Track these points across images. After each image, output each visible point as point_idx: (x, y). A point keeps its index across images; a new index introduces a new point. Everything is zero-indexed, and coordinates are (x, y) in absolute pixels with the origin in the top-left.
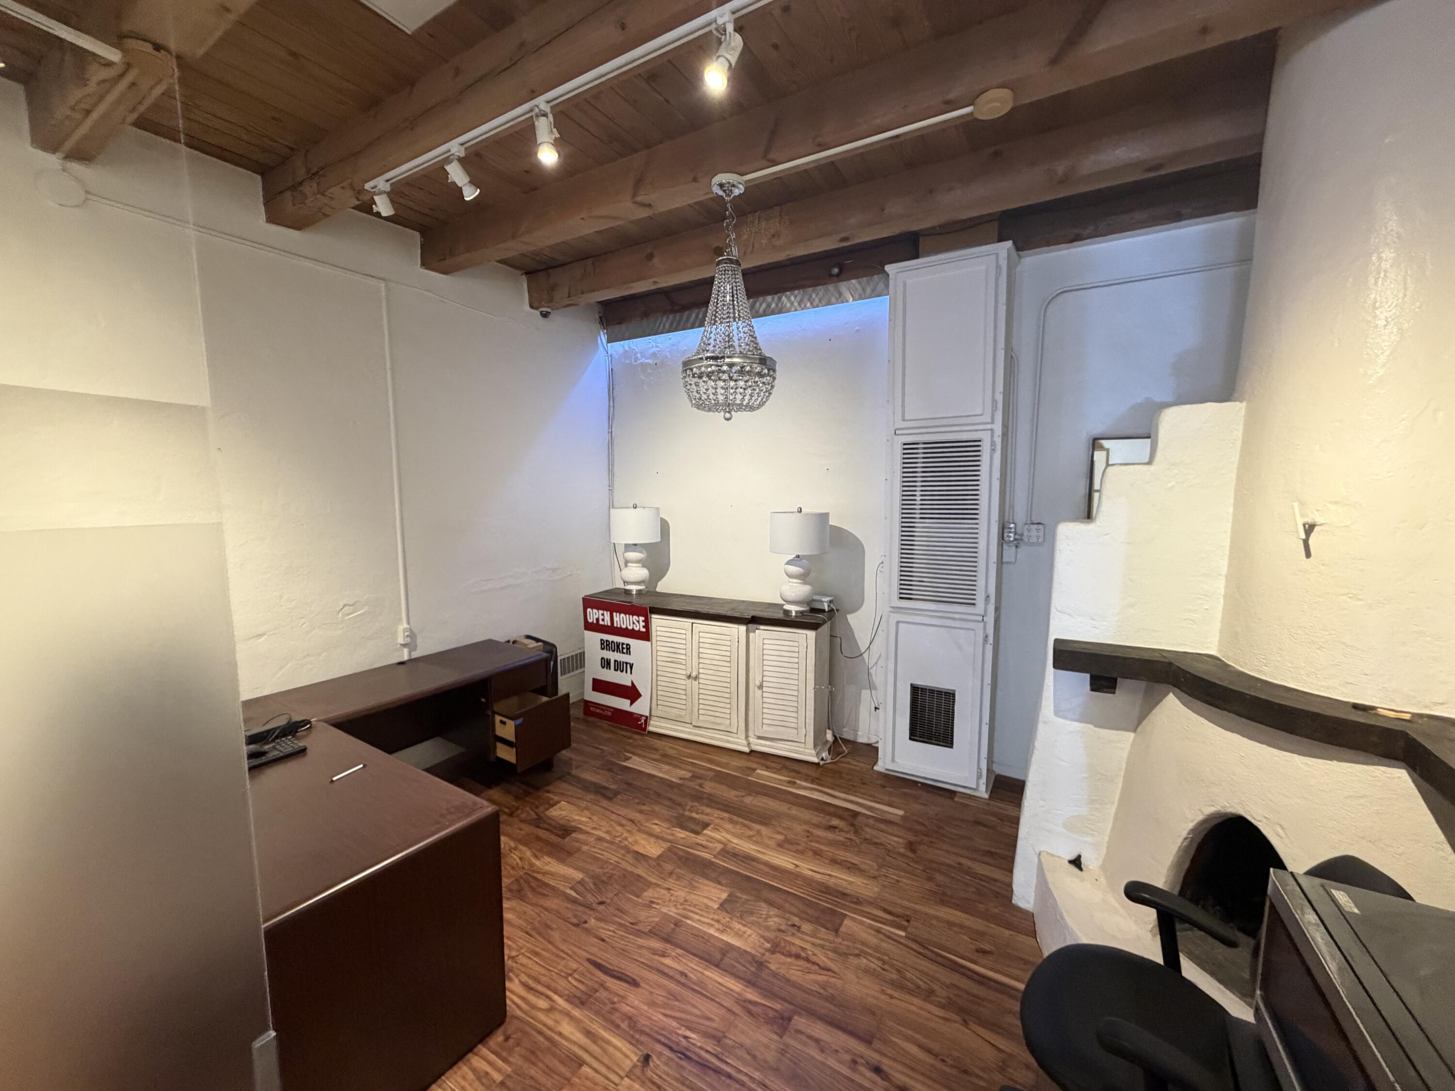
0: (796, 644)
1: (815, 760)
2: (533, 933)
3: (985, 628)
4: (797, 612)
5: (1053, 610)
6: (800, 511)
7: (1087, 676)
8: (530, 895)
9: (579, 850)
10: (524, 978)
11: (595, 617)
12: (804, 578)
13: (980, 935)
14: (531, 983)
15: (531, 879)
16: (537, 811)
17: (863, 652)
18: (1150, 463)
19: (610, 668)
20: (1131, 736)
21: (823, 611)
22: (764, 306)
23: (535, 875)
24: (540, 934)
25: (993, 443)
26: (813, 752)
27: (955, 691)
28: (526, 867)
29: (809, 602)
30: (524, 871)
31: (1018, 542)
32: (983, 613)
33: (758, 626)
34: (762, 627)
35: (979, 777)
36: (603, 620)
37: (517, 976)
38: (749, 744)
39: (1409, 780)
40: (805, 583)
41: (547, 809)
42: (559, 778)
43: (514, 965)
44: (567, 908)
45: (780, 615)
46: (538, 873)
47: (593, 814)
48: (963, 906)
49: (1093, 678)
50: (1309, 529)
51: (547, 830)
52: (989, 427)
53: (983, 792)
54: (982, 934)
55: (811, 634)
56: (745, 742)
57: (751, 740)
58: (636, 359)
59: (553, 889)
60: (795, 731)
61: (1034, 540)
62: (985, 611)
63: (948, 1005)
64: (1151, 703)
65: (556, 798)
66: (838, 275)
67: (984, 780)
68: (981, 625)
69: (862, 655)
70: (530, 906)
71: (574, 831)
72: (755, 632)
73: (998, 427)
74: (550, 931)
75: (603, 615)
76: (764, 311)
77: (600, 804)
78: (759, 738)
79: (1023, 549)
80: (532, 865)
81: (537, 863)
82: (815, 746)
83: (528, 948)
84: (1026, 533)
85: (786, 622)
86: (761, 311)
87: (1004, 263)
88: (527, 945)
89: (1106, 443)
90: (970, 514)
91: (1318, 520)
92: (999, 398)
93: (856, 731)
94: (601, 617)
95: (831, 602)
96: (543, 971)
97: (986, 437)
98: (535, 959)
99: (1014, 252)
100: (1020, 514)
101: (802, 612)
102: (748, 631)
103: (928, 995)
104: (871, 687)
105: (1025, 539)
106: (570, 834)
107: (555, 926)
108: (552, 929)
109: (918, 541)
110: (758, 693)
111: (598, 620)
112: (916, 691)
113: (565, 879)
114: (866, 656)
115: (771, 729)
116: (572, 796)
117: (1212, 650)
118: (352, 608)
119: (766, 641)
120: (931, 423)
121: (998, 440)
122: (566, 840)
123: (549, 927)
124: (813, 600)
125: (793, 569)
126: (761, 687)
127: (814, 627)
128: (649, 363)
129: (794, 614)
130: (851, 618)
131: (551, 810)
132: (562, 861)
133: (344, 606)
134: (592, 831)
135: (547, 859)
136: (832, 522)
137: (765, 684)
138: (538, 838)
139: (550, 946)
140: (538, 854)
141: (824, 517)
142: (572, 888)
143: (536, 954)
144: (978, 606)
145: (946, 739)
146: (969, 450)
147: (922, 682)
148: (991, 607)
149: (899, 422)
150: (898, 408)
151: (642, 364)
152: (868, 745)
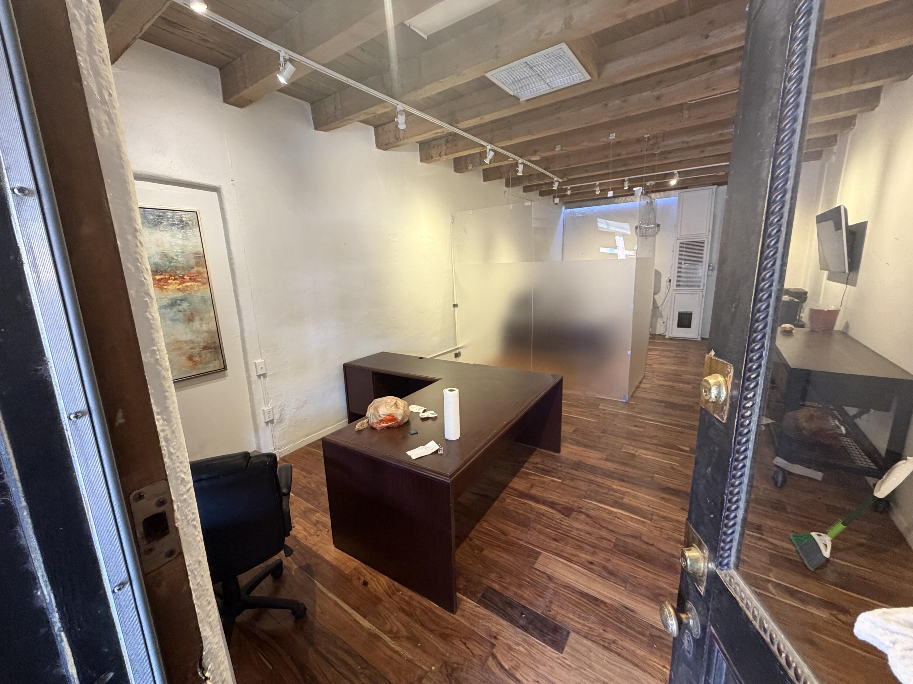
3: (703, 293)
25: (708, 241)
27: (692, 312)
35: (698, 335)
52: (707, 237)
53: (699, 339)
58: (575, 215)
62: (703, 288)
67: (700, 335)
73: (710, 237)
79: (714, 271)
87: (714, 191)
90: (701, 262)
92: (711, 229)
93: (655, 332)
97: (706, 240)
100: (714, 262)
104: (662, 317)
105: (715, 268)
109: (683, 269)
112: (680, 314)
114: (660, 308)
120: (689, 236)
121: (710, 240)
130: (655, 296)
144: (701, 288)
145: (689, 326)
146: (701, 244)
147: (683, 310)
148: (705, 287)
149: (679, 236)
150: (679, 232)
151: (578, 217)
152: (660, 335)
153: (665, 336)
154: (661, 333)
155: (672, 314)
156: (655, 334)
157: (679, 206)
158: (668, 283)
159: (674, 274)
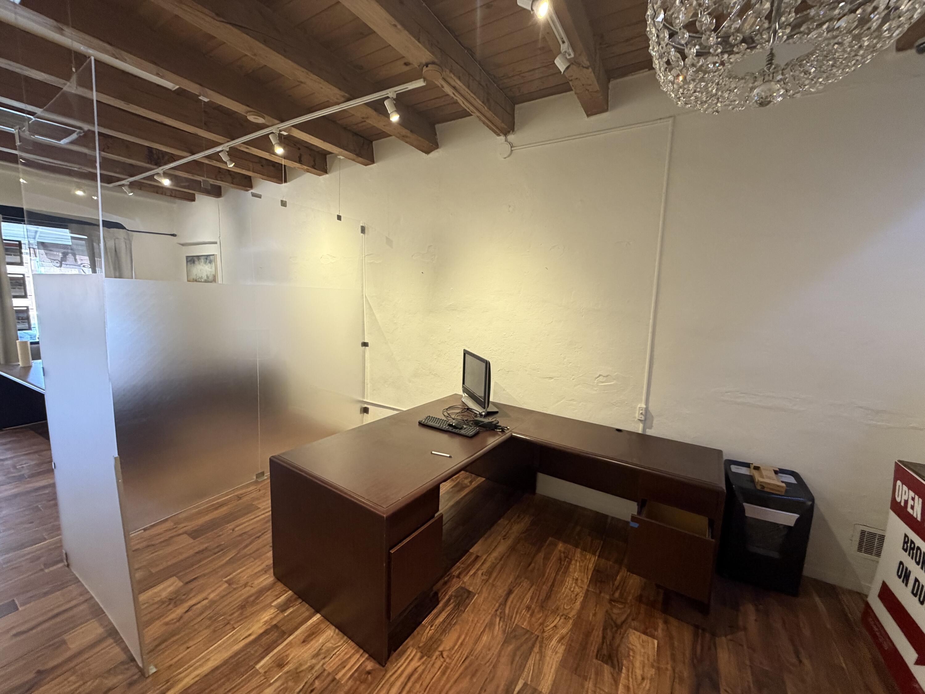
2: (467, 663)
8: (510, 648)
9: (585, 678)
10: (420, 670)
11: (905, 497)
14: (416, 676)
15: (530, 644)
16: (630, 620)
19: (906, 585)
23: (538, 645)
24: (466, 668)
28: (545, 634)
30: (540, 634)
36: (912, 507)
37: (423, 663)
41: (636, 629)
42: (697, 627)
43: (434, 658)
44: (498, 687)
46: (541, 647)
47: (651, 680)
51: (604, 638)
59: (522, 667)
65: (660, 633)
70: (497, 651)
71: (613, 666)
74: (469, 677)
75: (913, 499)
77: (677, 686)
80: (550, 638)
81: (554, 642)
83: (450, 664)
88: (454, 662)
94: (910, 502)
96: (425, 684)
98: (439, 673)
106: (607, 664)
107: (475, 680)
108: (471, 678)
111: (906, 502)
113: (538, 674)
116: (672, 647)
118: (605, 378)
122: (595, 661)
123: (473, 675)
131: (638, 634)
132: (563, 664)
133: (600, 375)
134: (621, 687)
135: (561, 649)
138: (588, 634)
139: (452, 681)
140: (565, 641)
142: (525, 684)
143: (444, 673)
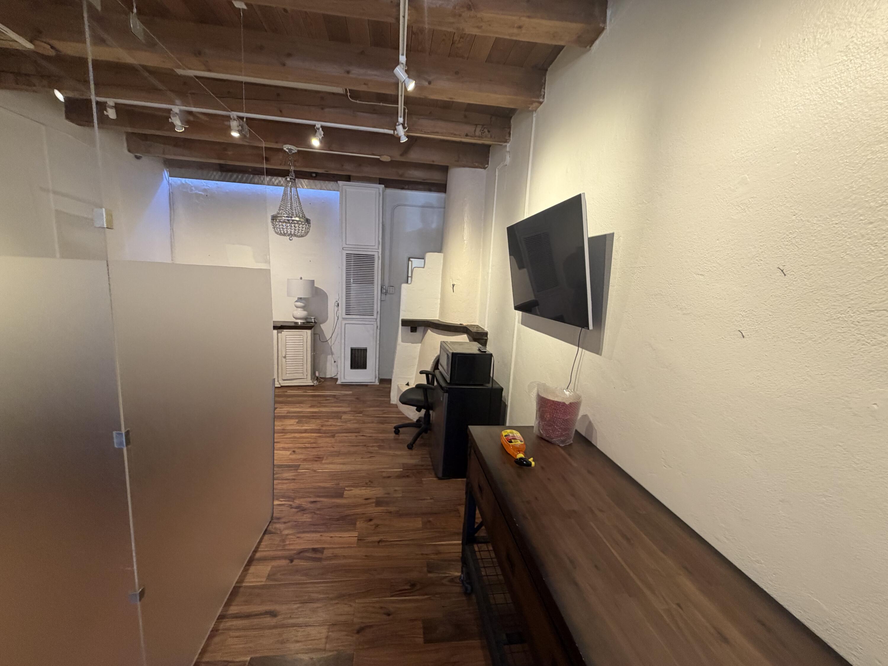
0: (302, 336)
1: (312, 384)
3: (377, 323)
4: (301, 323)
5: (401, 310)
6: (301, 278)
7: (409, 328)
12: (304, 308)
13: (383, 410)
17: (328, 339)
18: (424, 268)
20: (420, 344)
21: (312, 322)
22: (277, 181)
25: (379, 257)
26: (311, 381)
27: (366, 348)
29: (306, 319)
31: (386, 293)
32: (376, 318)
33: (283, 330)
34: (285, 330)
35: (376, 378)
38: (280, 384)
39: (467, 337)
40: (304, 310)
45: (293, 324)
48: (378, 406)
49: (411, 328)
50: (453, 285)
52: (377, 250)
53: (377, 383)
54: (384, 410)
55: (309, 332)
56: (278, 383)
57: (280, 382)
58: (192, 190)
60: (302, 374)
61: (391, 292)
62: (377, 317)
63: (378, 423)
64: (425, 332)
66: (315, 177)
67: (377, 379)
68: (376, 322)
69: (327, 341)
72: (281, 333)
73: (380, 251)
76: (277, 184)
78: (284, 380)
79: (388, 296)
82: (311, 379)
84: (389, 290)
85: (295, 327)
86: (275, 183)
87: (381, 192)
89: (411, 259)
90: (372, 282)
91: (455, 284)
92: (381, 240)
93: (325, 373)
95: (314, 319)
97: (376, 254)
99: (384, 188)
100: (386, 284)
101: (304, 323)
102: (278, 333)
103: (373, 422)
104: (332, 354)
105: (388, 291)
109: (353, 292)
110: (284, 360)
112: (352, 350)
114: (329, 341)
115: (291, 375)
117: (437, 319)
119: (287, 337)
120: (356, 247)
121: (380, 256)
124: (307, 318)
125: (299, 304)
126: (285, 357)
127: (310, 328)
128: (202, 194)
129: (300, 324)
130: (322, 326)
136: (316, 285)
137: (287, 356)
141: (313, 282)
144: (375, 317)
145: (364, 366)
146: (370, 259)
147: (355, 346)
148: (379, 316)
149: (345, 246)
150: (344, 240)
151: (196, 194)
152: (331, 378)
153: (336, 380)
154: (333, 376)
155: (343, 350)
156: (325, 379)
157: (341, 203)
158: (336, 309)
159: (342, 297)
